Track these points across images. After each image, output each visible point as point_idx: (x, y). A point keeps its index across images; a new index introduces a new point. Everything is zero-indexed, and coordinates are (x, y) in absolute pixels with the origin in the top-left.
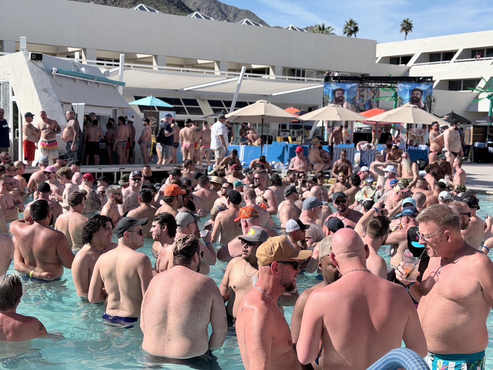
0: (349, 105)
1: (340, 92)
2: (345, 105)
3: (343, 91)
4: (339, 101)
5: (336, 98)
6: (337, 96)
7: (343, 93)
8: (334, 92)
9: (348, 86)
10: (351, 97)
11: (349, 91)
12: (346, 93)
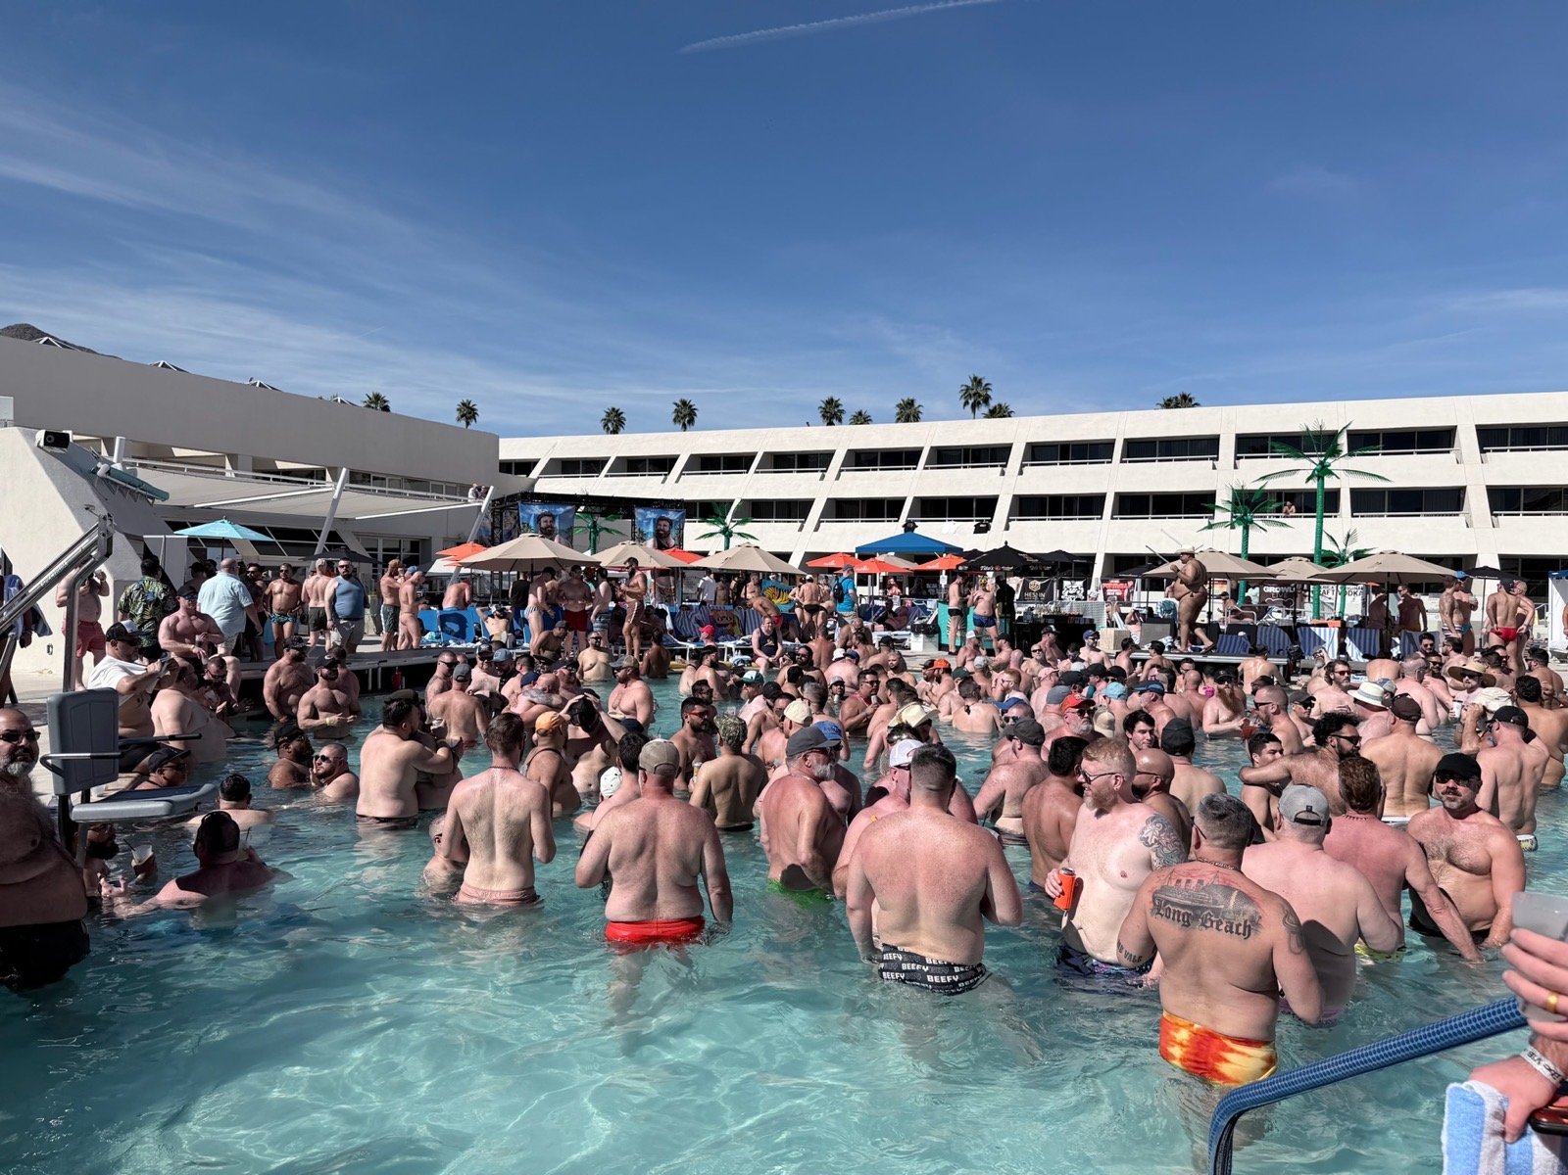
0: (563, 540)
1: (549, 519)
2: (556, 540)
3: (554, 517)
4: (548, 533)
5: (541, 529)
6: (543, 525)
7: (553, 521)
8: (538, 518)
9: (561, 510)
10: (565, 528)
11: (562, 517)
12: (557, 521)
